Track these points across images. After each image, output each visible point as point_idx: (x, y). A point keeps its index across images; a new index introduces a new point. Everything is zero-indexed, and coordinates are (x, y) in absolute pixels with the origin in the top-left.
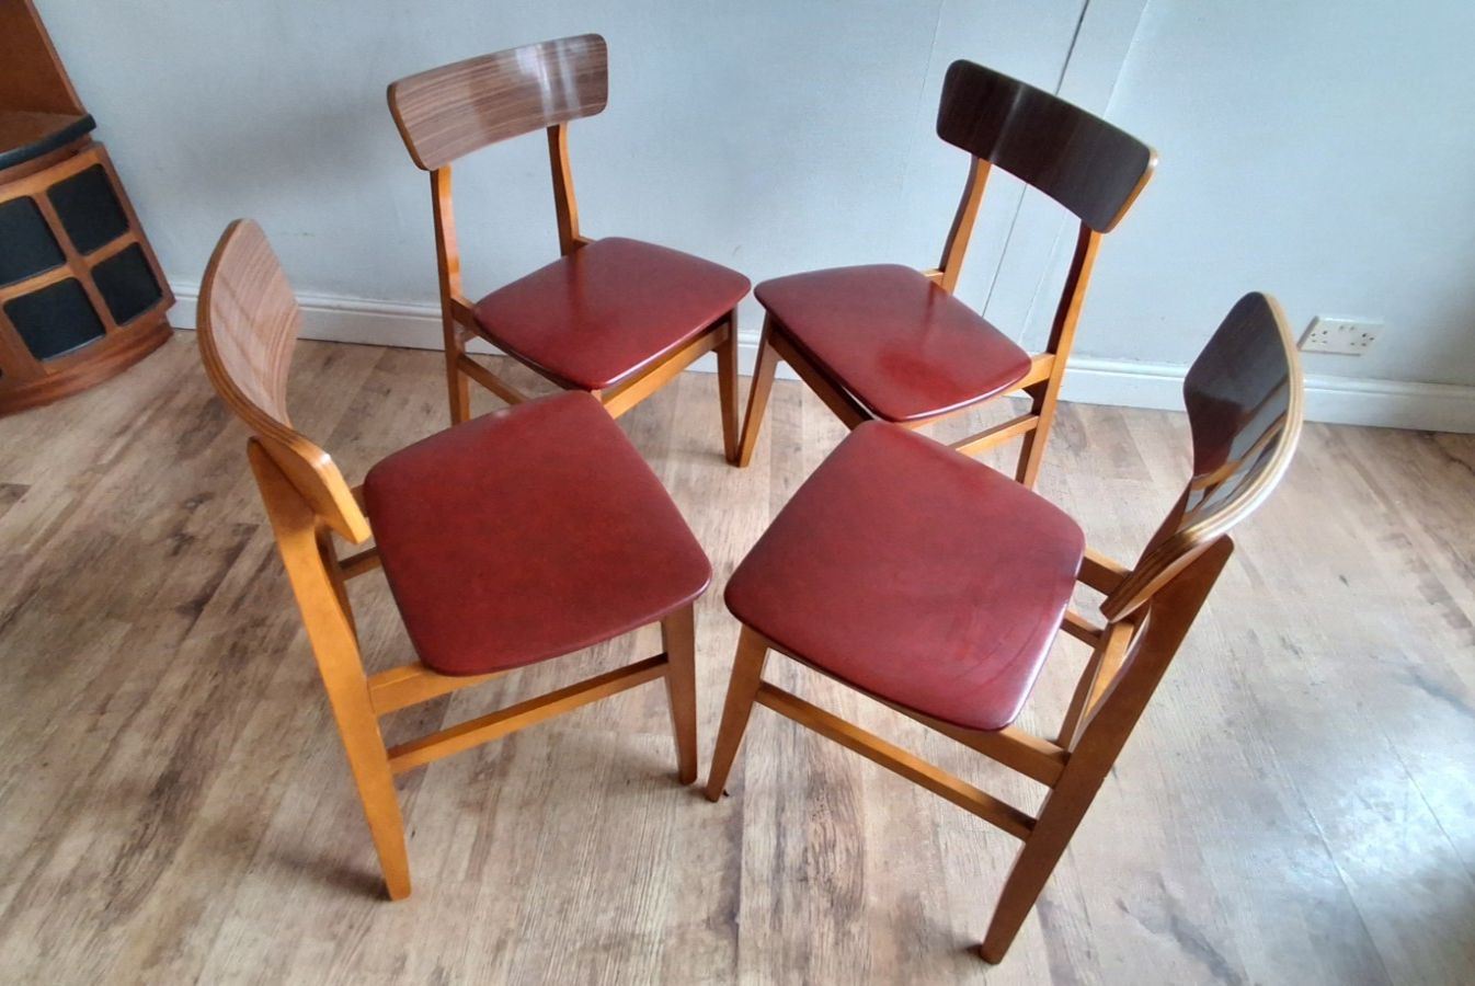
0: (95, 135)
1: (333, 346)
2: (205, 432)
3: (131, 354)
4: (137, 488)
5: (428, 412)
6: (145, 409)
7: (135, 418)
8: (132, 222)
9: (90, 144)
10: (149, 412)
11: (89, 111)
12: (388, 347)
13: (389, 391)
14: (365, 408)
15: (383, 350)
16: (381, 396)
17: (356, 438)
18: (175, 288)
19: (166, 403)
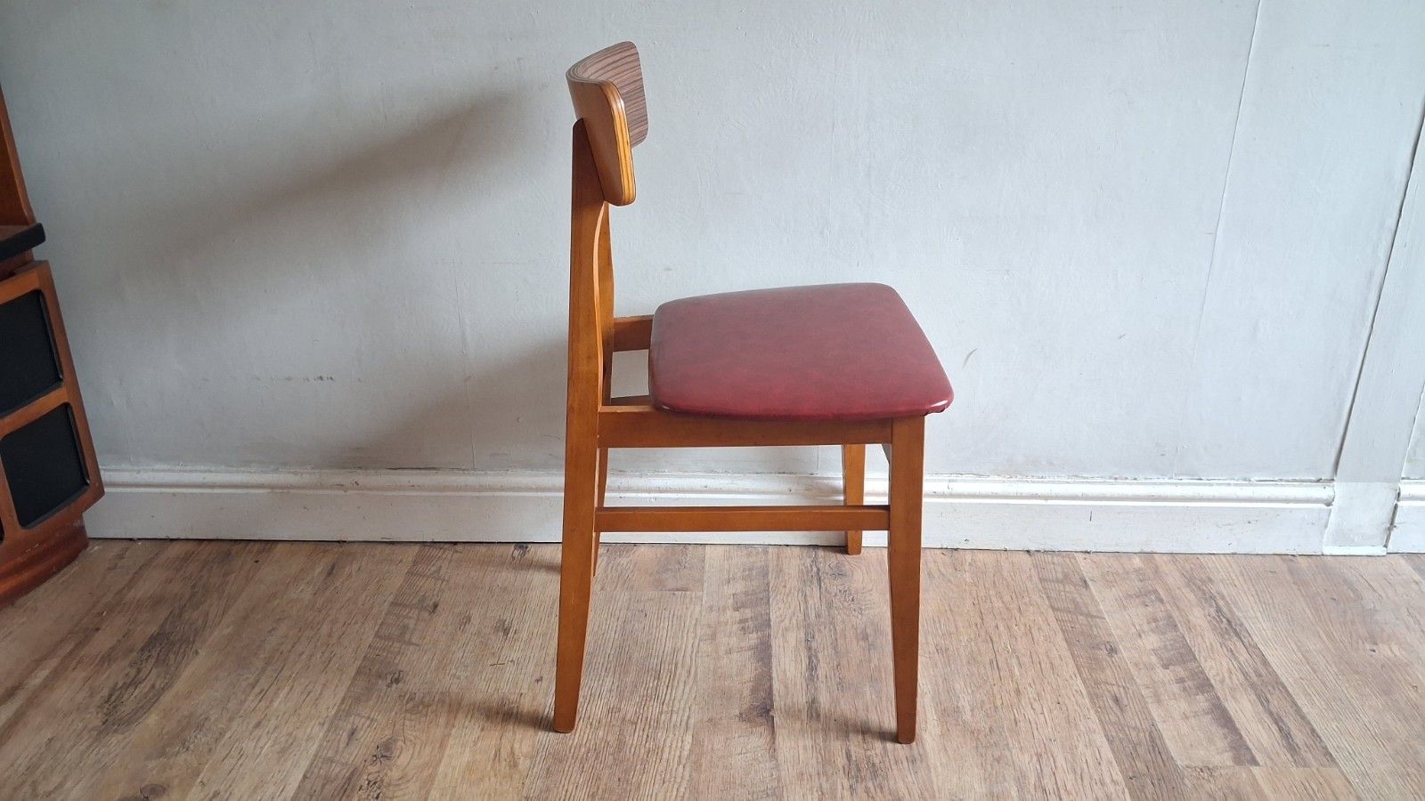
0: (38, 252)
1: (336, 548)
2: (144, 687)
3: (26, 576)
4: (34, 785)
5: (506, 632)
6: (44, 658)
7: (30, 671)
8: (66, 376)
9: (28, 264)
10: (53, 663)
11: (39, 220)
12: (424, 543)
13: (436, 606)
14: (403, 634)
15: (417, 548)
16: (426, 615)
17: (397, 681)
18: (106, 476)
19: (80, 645)
